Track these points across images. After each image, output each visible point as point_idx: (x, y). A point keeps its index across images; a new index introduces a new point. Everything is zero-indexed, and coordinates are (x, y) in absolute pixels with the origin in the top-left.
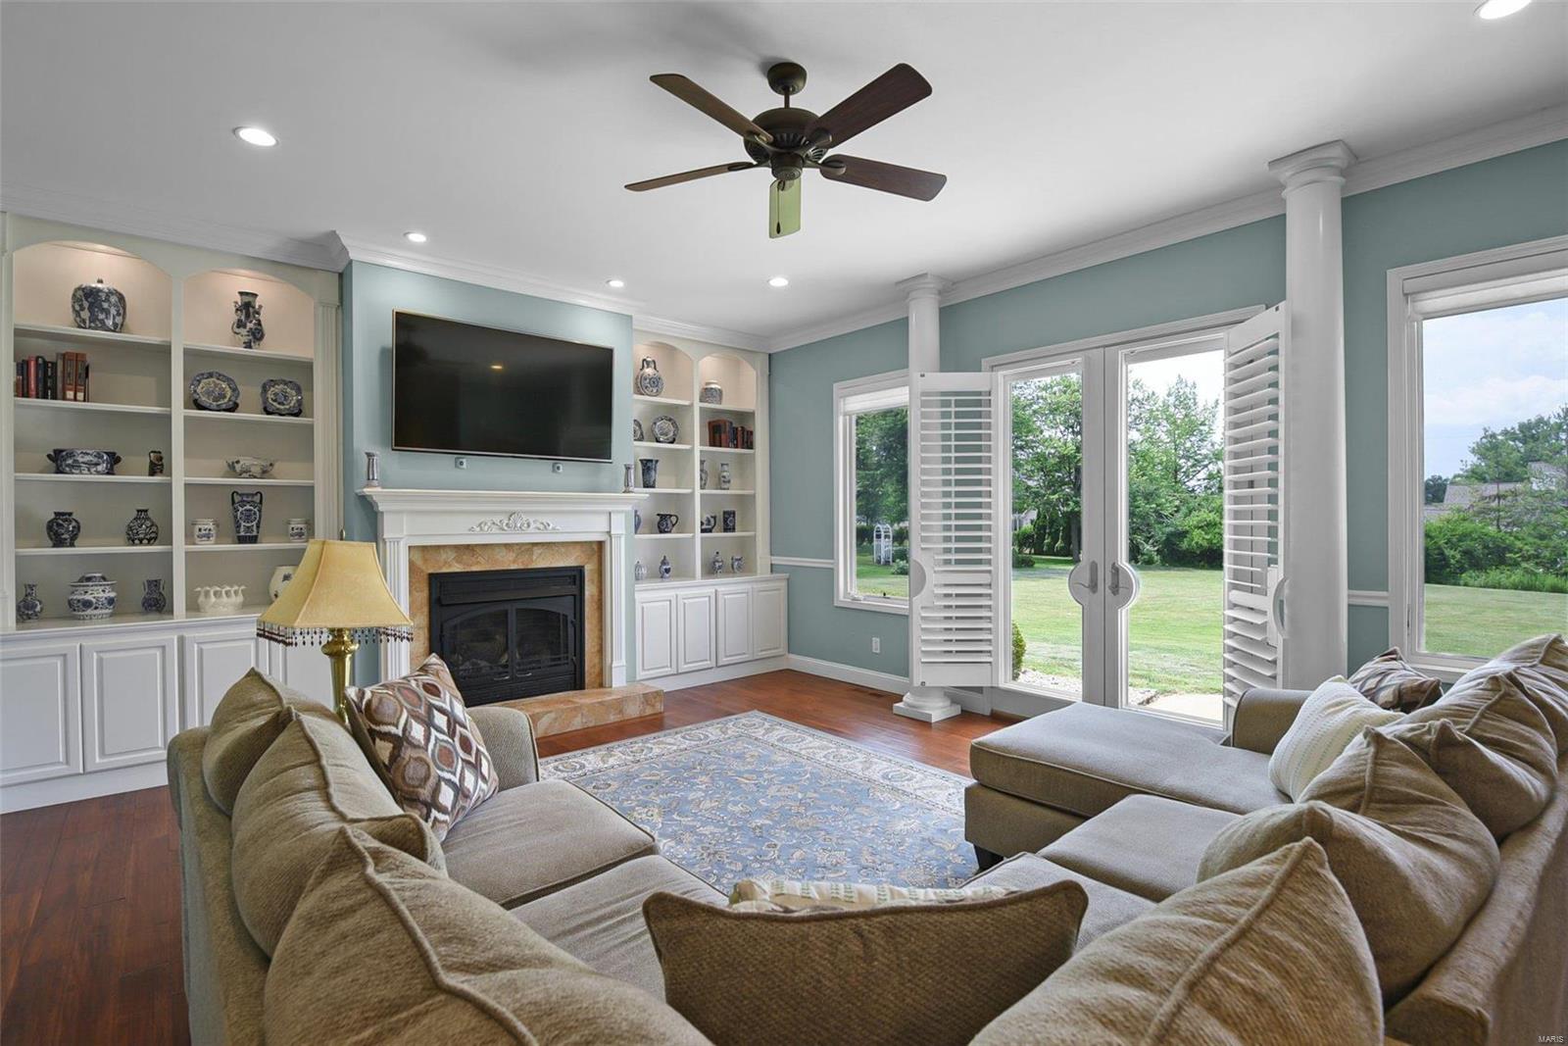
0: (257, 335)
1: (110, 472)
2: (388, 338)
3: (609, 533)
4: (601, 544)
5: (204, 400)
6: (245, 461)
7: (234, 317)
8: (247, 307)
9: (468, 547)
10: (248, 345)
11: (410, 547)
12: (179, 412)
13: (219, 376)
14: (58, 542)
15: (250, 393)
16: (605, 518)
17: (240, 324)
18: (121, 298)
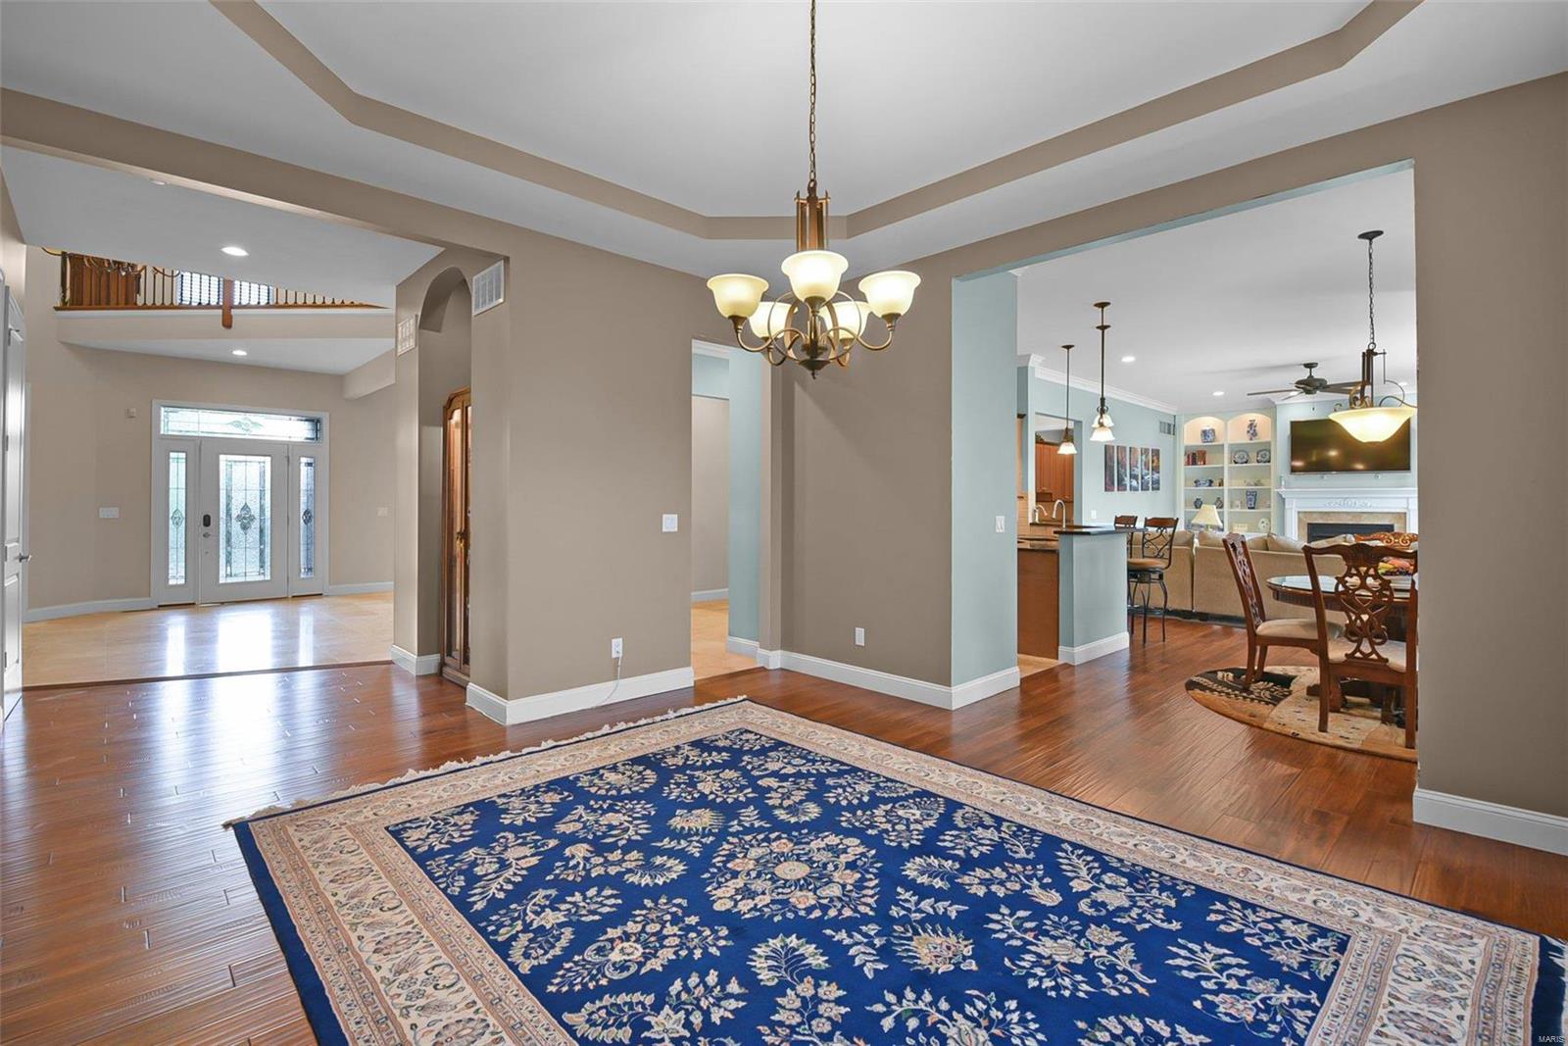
0: (1255, 434)
1: (1210, 486)
2: (1288, 432)
3: (1407, 508)
4: (1405, 513)
5: (1237, 460)
6: (1248, 480)
7: (1247, 429)
8: (1252, 425)
9: (1326, 513)
10: (1251, 439)
11: (1299, 513)
12: (1226, 465)
13: (1243, 451)
14: (1197, 507)
15: (1253, 455)
16: (1405, 501)
17: (1248, 432)
18: (1213, 431)
